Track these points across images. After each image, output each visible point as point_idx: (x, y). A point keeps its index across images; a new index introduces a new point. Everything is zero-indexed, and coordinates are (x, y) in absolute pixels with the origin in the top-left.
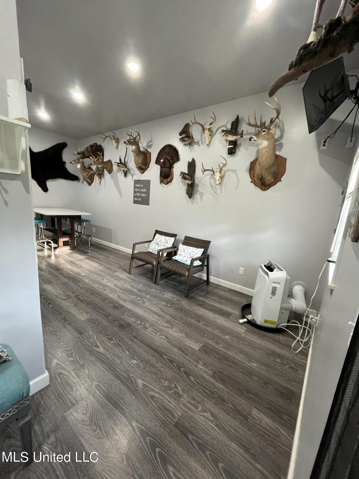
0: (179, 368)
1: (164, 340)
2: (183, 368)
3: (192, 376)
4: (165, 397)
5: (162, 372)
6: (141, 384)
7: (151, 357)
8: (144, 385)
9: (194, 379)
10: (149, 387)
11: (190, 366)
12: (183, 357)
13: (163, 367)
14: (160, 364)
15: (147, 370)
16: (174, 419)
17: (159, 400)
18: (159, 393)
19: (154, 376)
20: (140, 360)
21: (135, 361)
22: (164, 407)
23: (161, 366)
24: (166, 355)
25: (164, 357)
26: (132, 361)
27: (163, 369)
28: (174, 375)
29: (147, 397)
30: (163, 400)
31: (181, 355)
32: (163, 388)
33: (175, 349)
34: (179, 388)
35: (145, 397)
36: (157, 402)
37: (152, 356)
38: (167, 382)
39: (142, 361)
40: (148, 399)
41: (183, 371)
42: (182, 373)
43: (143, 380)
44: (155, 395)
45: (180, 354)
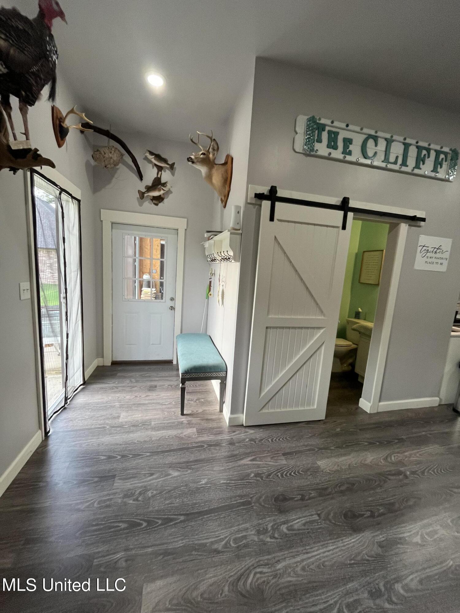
0: (149, 522)
1: (212, 543)
2: (145, 527)
3: (124, 529)
4: (140, 483)
5: (165, 500)
6: (173, 473)
7: (195, 501)
8: (170, 475)
9: (119, 528)
10: (163, 477)
11: (137, 540)
12: (158, 542)
13: (170, 504)
14: (176, 505)
15: (182, 486)
16: (119, 478)
17: (144, 477)
18: (147, 482)
19: (169, 488)
20: (202, 487)
21: (204, 482)
22: (134, 477)
23: (174, 503)
24: (181, 522)
25: (182, 518)
26: (206, 480)
27: (167, 502)
28: (148, 508)
29: (156, 471)
30: (141, 480)
31: (163, 544)
32: (149, 487)
33: (180, 544)
34: (131, 502)
35: (157, 470)
36: (144, 475)
37: (196, 504)
38: (150, 495)
39: (198, 489)
40: (154, 471)
41: (142, 524)
42: (141, 520)
43: (175, 477)
44: (151, 477)
45: (166, 543)
